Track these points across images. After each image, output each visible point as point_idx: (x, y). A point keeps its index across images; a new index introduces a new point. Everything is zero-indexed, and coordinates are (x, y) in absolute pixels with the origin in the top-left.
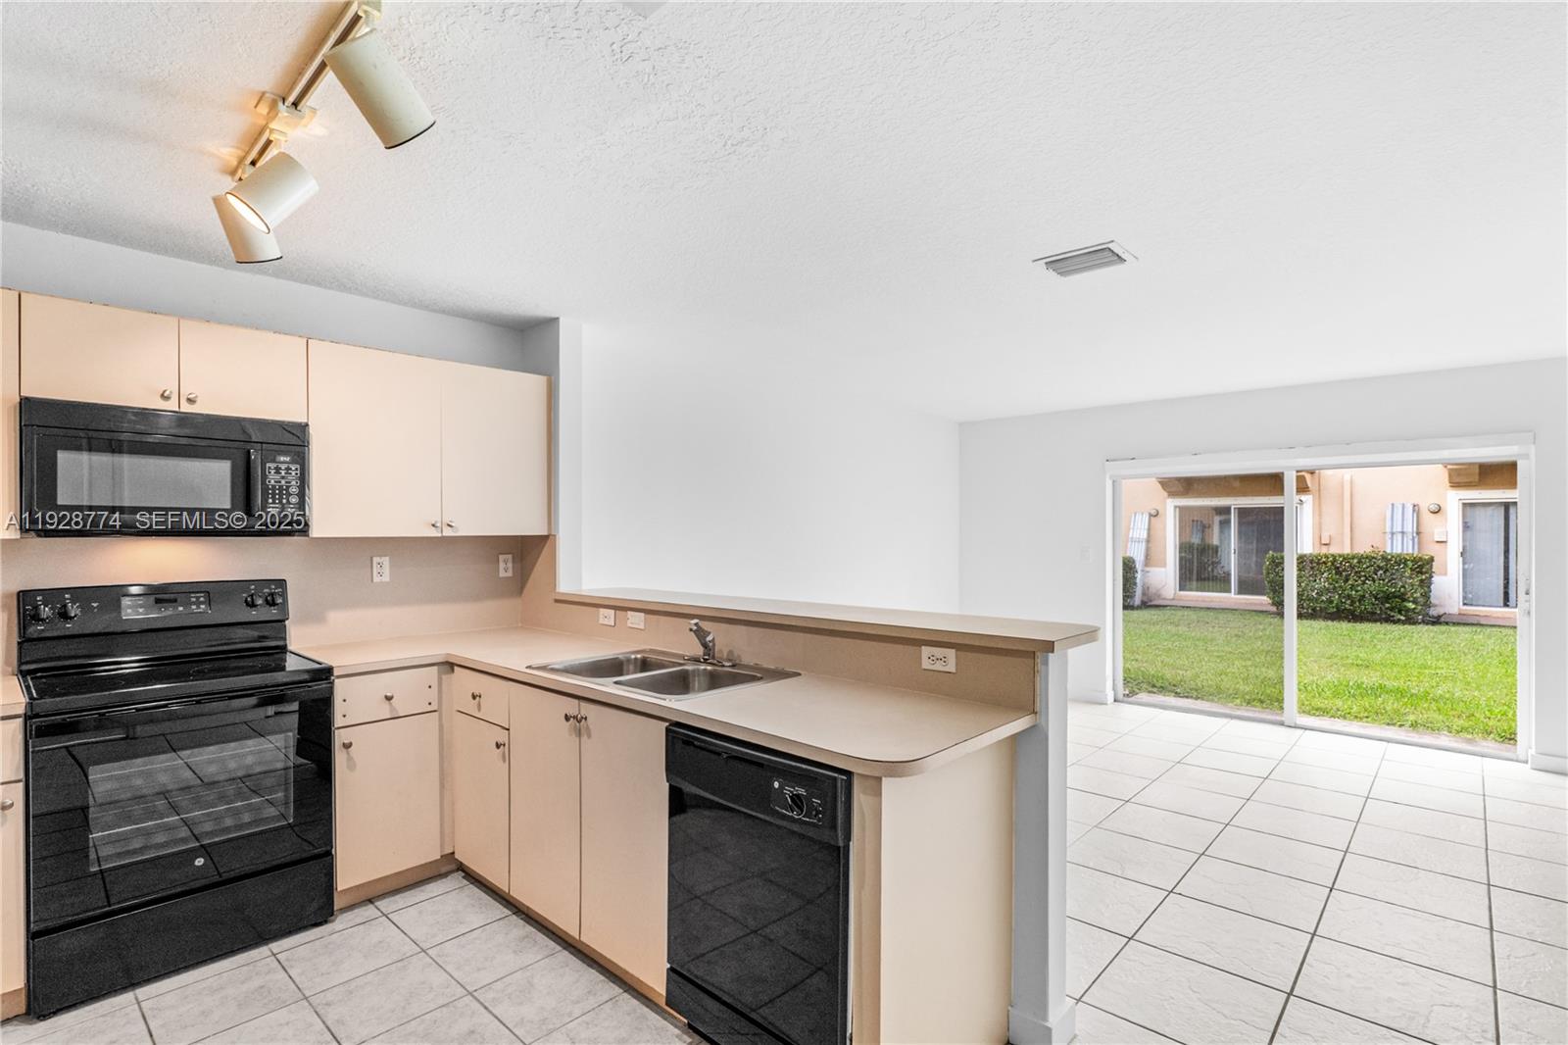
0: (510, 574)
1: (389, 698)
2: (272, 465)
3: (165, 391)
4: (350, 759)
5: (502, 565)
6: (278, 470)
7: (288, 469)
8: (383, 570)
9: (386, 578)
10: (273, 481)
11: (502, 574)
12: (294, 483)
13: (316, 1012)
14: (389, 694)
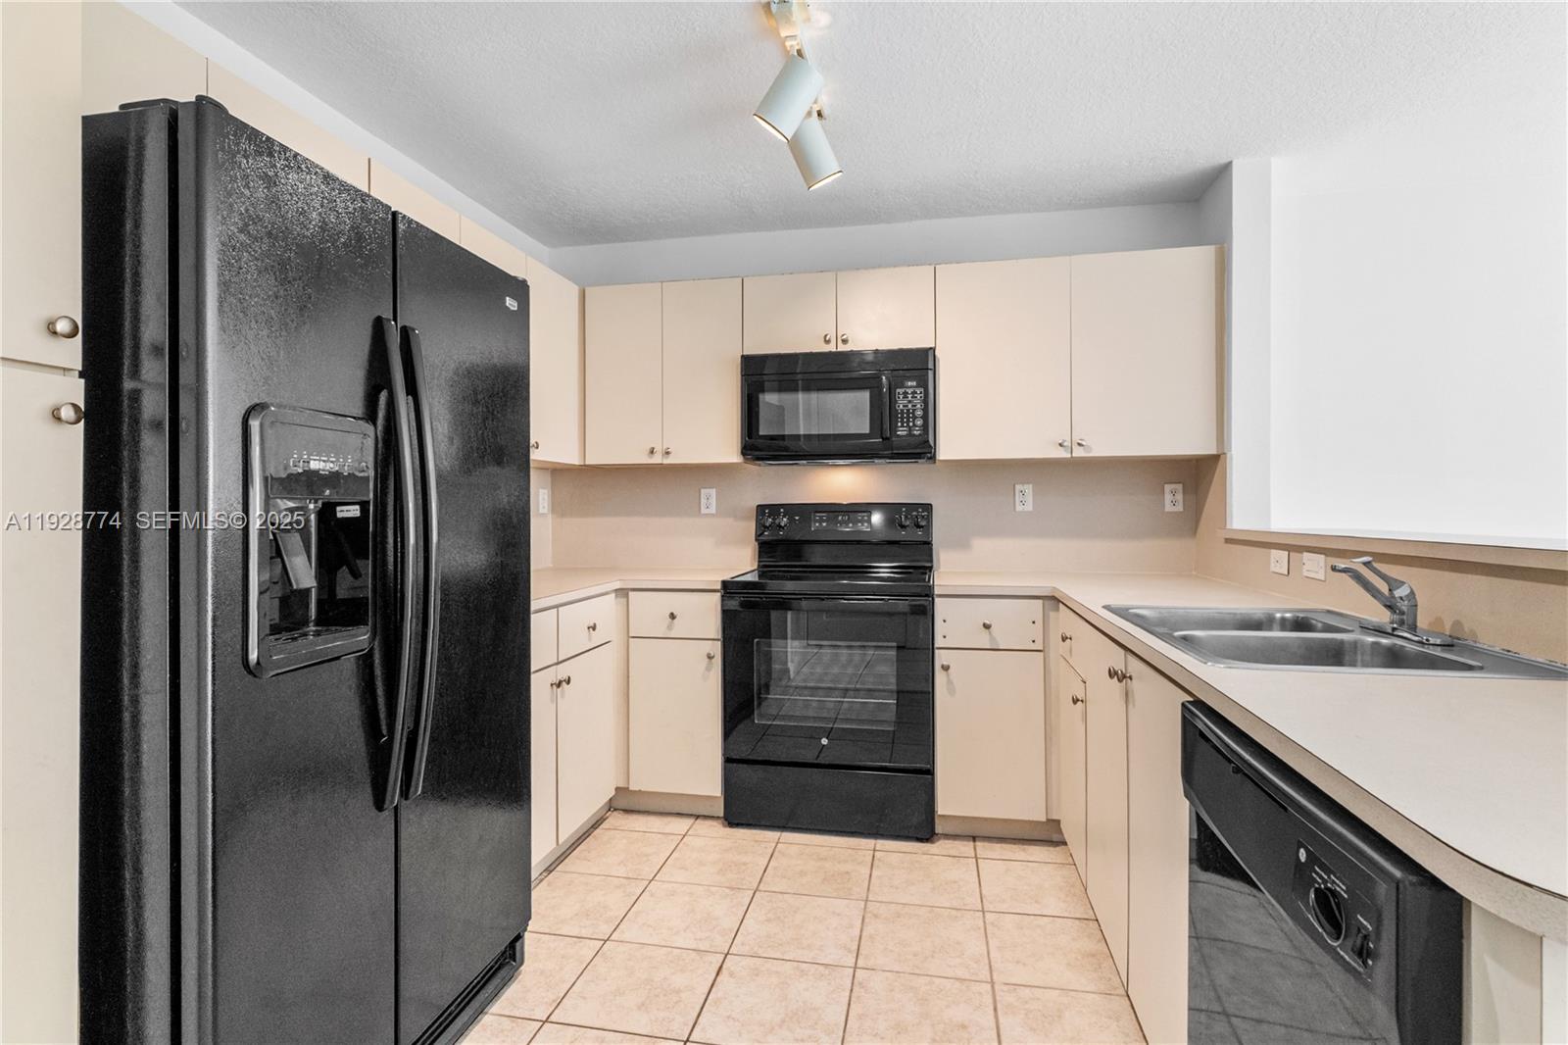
0: (1180, 508)
1: (987, 627)
2: (901, 391)
3: (826, 336)
4: (950, 682)
5: (1168, 497)
6: (905, 394)
7: (914, 393)
8: (1026, 498)
9: (1029, 507)
10: (901, 406)
11: (1169, 508)
12: (919, 406)
13: (863, 917)
14: (988, 622)
